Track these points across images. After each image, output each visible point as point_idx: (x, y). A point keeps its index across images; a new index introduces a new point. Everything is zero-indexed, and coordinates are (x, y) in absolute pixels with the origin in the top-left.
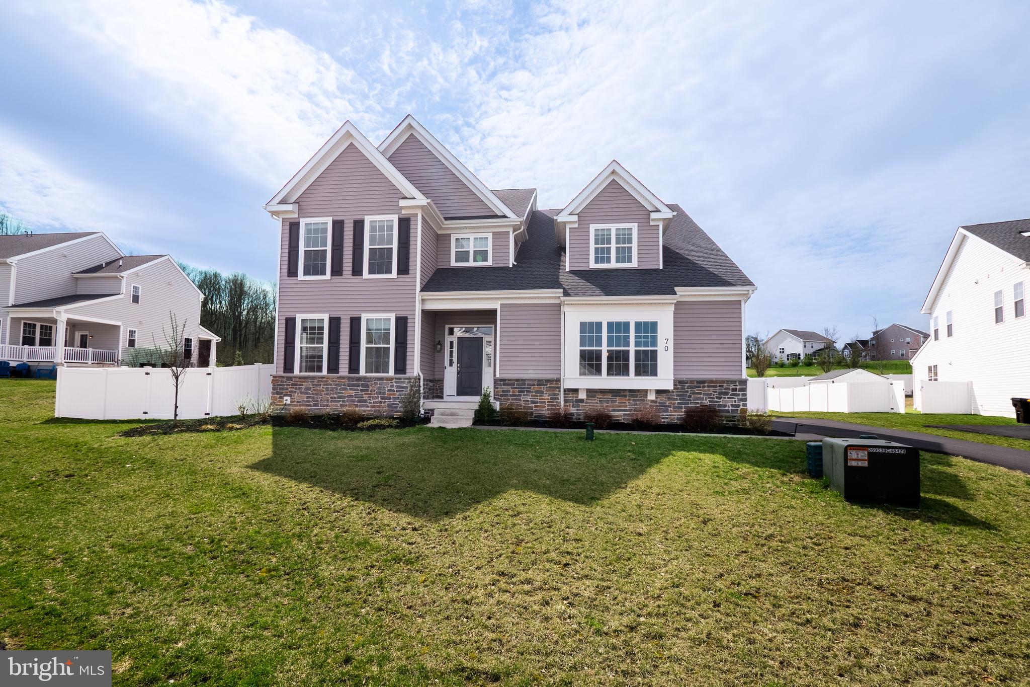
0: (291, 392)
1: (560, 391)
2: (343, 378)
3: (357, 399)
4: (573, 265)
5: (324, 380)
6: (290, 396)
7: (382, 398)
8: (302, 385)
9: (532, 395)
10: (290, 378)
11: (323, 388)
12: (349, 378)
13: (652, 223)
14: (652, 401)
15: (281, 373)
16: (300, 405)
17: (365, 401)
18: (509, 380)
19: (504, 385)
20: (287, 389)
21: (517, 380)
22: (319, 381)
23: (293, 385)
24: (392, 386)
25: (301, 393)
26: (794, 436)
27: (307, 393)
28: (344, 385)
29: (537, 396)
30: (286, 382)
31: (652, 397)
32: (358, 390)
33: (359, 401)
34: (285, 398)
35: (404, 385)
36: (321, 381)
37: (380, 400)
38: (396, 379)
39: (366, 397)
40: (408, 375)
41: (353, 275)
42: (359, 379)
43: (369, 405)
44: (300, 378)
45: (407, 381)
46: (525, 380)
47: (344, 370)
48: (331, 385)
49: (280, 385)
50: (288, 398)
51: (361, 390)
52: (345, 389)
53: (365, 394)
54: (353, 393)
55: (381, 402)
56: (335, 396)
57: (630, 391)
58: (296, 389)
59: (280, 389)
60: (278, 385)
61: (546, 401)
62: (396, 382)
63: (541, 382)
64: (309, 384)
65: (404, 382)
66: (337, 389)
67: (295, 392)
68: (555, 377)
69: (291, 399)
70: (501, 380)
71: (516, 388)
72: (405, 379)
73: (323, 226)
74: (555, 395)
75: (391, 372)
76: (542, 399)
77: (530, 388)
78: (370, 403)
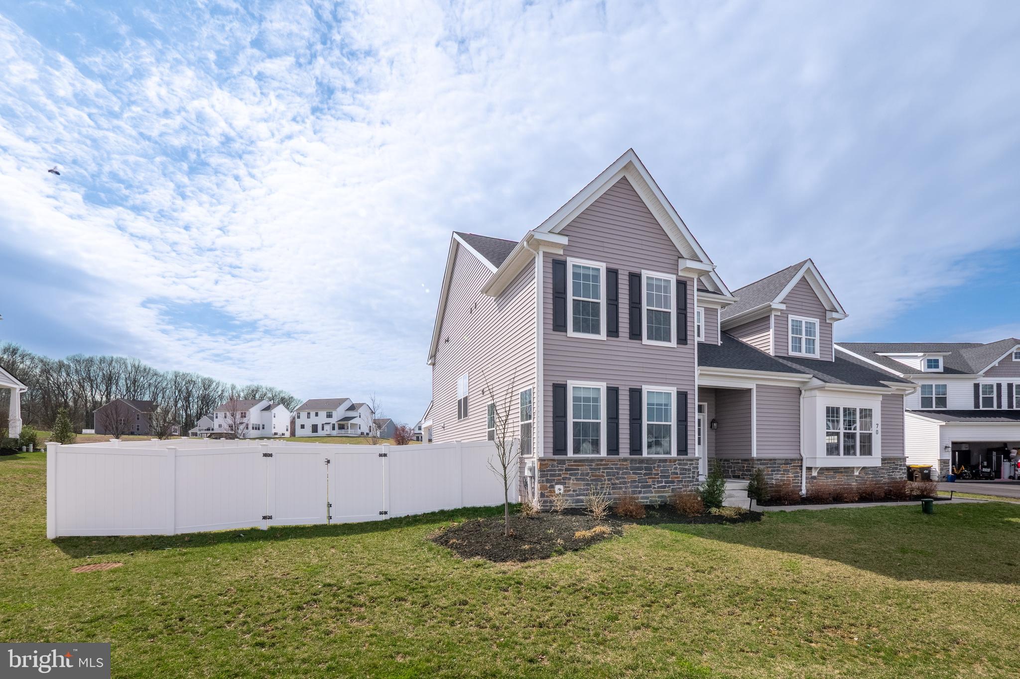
0: (564, 479)
1: (801, 469)
2: (625, 460)
3: (640, 484)
4: (777, 351)
5: (604, 462)
6: (563, 484)
7: (666, 482)
8: (578, 470)
9: (781, 474)
10: (562, 462)
11: (603, 472)
12: (632, 460)
13: (828, 321)
14: (857, 476)
15: (551, 456)
16: (578, 495)
17: (650, 486)
18: (765, 460)
19: (761, 465)
20: (560, 475)
21: (771, 460)
22: (597, 465)
23: (567, 470)
24: (676, 468)
25: (577, 480)
26: (950, 499)
27: (583, 480)
28: (627, 469)
29: (785, 474)
30: (558, 467)
31: (857, 473)
32: (641, 474)
33: (644, 487)
34: (557, 487)
35: (687, 467)
36: (601, 465)
37: (664, 484)
38: (679, 460)
39: (650, 482)
40: (690, 456)
41: (630, 338)
42: (642, 461)
43: (653, 490)
44: (575, 461)
45: (689, 462)
46: (775, 460)
47: (624, 451)
48: (612, 468)
49: (551, 470)
50: (561, 487)
51: (645, 474)
52: (626, 473)
53: (649, 478)
54: (636, 478)
55: (664, 487)
56: (617, 482)
57: (845, 468)
58: (571, 475)
59: (552, 475)
60: (548, 471)
61: (791, 479)
62: (680, 464)
63: (787, 462)
64: (586, 468)
65: (686, 464)
66: (618, 473)
67: (570, 479)
68: (797, 456)
69: (565, 487)
70: (758, 460)
71: (770, 467)
72: (688, 460)
73: (595, 273)
74: (797, 473)
75: (674, 454)
76: (789, 477)
77: (779, 467)
78: (654, 488)
